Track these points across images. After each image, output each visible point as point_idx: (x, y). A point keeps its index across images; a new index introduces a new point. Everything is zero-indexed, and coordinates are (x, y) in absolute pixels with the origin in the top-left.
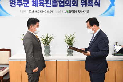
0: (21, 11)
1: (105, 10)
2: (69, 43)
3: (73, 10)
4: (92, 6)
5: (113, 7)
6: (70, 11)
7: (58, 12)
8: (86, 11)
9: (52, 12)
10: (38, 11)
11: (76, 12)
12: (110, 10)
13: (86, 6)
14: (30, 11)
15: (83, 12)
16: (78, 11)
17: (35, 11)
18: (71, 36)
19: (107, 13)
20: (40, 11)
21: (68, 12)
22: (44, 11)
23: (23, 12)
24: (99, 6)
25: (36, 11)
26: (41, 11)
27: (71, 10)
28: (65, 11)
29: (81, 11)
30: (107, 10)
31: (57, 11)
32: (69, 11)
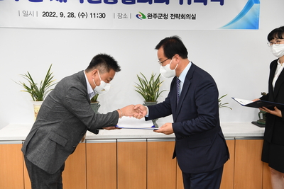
0: (21, 13)
1: (237, 14)
2: (148, 96)
3: (157, 13)
4: (205, 4)
5: (255, 5)
6: (150, 16)
7: (120, 16)
8: (188, 16)
9: (102, 16)
10: (66, 15)
11: (166, 16)
12: (249, 14)
13: (189, 3)
14: (45, 14)
15: (183, 17)
16: (169, 16)
17: (58, 14)
18: (153, 77)
19: (240, 21)
20: (71, 15)
21: (144, 17)
22: (83, 15)
23: (26, 14)
24: (222, 4)
25: (62, 15)
26: (76, 15)
27: (153, 13)
28: (137, 16)
29: (177, 16)
30: (242, 14)
31: (116, 15)
32: (146, 16)
